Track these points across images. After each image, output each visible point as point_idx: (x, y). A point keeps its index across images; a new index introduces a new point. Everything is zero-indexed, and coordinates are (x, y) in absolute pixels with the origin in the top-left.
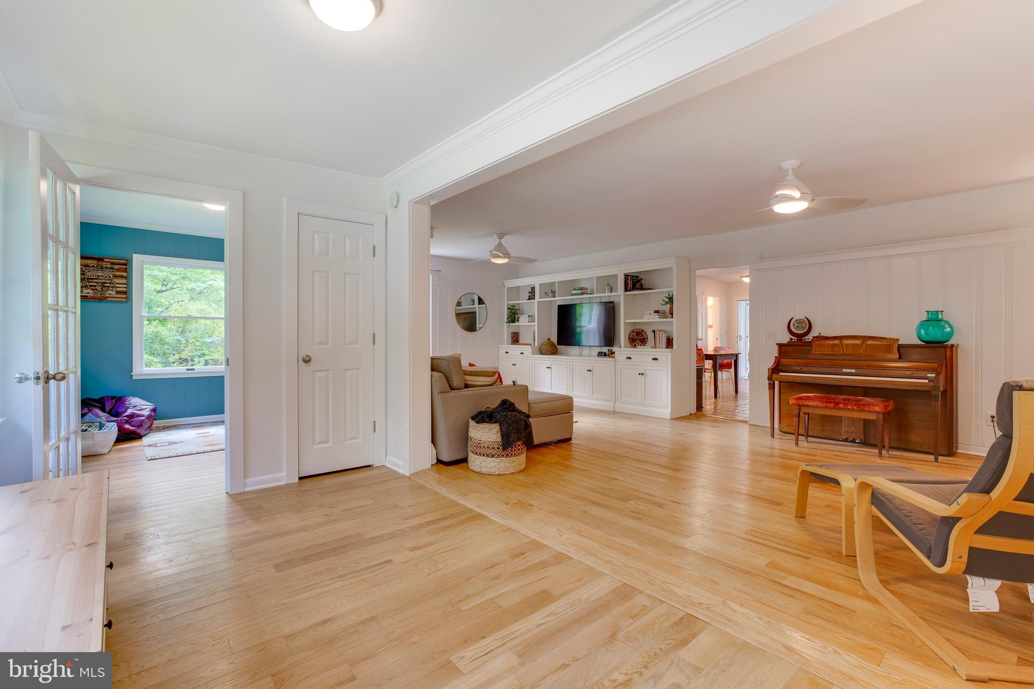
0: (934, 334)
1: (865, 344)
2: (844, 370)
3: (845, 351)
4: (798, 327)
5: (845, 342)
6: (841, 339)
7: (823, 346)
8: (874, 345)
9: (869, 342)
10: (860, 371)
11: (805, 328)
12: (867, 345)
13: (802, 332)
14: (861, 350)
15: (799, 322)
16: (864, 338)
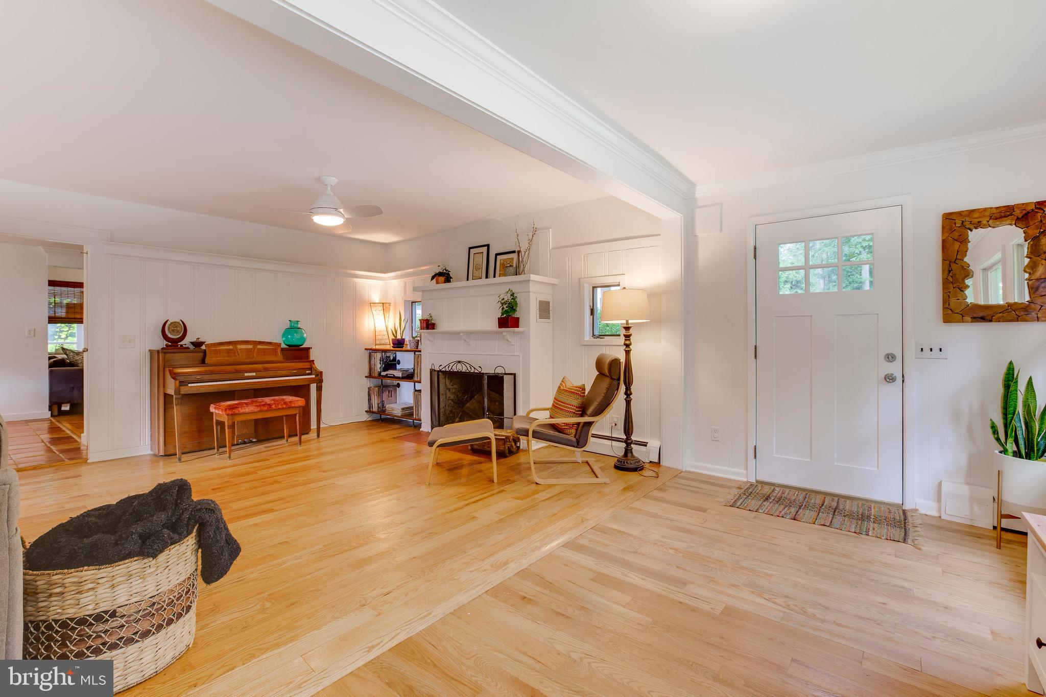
0: (294, 339)
1: (256, 349)
2: (246, 374)
3: (240, 355)
4: (173, 330)
5: (239, 347)
6: (236, 344)
7: (218, 352)
8: (264, 349)
9: (259, 347)
10: (260, 374)
11: (180, 333)
12: (258, 349)
13: (178, 337)
14: (254, 354)
15: (174, 324)
16: (256, 343)
